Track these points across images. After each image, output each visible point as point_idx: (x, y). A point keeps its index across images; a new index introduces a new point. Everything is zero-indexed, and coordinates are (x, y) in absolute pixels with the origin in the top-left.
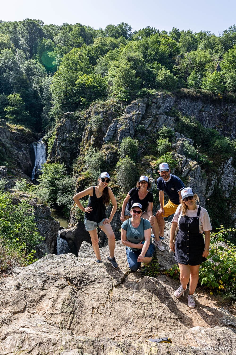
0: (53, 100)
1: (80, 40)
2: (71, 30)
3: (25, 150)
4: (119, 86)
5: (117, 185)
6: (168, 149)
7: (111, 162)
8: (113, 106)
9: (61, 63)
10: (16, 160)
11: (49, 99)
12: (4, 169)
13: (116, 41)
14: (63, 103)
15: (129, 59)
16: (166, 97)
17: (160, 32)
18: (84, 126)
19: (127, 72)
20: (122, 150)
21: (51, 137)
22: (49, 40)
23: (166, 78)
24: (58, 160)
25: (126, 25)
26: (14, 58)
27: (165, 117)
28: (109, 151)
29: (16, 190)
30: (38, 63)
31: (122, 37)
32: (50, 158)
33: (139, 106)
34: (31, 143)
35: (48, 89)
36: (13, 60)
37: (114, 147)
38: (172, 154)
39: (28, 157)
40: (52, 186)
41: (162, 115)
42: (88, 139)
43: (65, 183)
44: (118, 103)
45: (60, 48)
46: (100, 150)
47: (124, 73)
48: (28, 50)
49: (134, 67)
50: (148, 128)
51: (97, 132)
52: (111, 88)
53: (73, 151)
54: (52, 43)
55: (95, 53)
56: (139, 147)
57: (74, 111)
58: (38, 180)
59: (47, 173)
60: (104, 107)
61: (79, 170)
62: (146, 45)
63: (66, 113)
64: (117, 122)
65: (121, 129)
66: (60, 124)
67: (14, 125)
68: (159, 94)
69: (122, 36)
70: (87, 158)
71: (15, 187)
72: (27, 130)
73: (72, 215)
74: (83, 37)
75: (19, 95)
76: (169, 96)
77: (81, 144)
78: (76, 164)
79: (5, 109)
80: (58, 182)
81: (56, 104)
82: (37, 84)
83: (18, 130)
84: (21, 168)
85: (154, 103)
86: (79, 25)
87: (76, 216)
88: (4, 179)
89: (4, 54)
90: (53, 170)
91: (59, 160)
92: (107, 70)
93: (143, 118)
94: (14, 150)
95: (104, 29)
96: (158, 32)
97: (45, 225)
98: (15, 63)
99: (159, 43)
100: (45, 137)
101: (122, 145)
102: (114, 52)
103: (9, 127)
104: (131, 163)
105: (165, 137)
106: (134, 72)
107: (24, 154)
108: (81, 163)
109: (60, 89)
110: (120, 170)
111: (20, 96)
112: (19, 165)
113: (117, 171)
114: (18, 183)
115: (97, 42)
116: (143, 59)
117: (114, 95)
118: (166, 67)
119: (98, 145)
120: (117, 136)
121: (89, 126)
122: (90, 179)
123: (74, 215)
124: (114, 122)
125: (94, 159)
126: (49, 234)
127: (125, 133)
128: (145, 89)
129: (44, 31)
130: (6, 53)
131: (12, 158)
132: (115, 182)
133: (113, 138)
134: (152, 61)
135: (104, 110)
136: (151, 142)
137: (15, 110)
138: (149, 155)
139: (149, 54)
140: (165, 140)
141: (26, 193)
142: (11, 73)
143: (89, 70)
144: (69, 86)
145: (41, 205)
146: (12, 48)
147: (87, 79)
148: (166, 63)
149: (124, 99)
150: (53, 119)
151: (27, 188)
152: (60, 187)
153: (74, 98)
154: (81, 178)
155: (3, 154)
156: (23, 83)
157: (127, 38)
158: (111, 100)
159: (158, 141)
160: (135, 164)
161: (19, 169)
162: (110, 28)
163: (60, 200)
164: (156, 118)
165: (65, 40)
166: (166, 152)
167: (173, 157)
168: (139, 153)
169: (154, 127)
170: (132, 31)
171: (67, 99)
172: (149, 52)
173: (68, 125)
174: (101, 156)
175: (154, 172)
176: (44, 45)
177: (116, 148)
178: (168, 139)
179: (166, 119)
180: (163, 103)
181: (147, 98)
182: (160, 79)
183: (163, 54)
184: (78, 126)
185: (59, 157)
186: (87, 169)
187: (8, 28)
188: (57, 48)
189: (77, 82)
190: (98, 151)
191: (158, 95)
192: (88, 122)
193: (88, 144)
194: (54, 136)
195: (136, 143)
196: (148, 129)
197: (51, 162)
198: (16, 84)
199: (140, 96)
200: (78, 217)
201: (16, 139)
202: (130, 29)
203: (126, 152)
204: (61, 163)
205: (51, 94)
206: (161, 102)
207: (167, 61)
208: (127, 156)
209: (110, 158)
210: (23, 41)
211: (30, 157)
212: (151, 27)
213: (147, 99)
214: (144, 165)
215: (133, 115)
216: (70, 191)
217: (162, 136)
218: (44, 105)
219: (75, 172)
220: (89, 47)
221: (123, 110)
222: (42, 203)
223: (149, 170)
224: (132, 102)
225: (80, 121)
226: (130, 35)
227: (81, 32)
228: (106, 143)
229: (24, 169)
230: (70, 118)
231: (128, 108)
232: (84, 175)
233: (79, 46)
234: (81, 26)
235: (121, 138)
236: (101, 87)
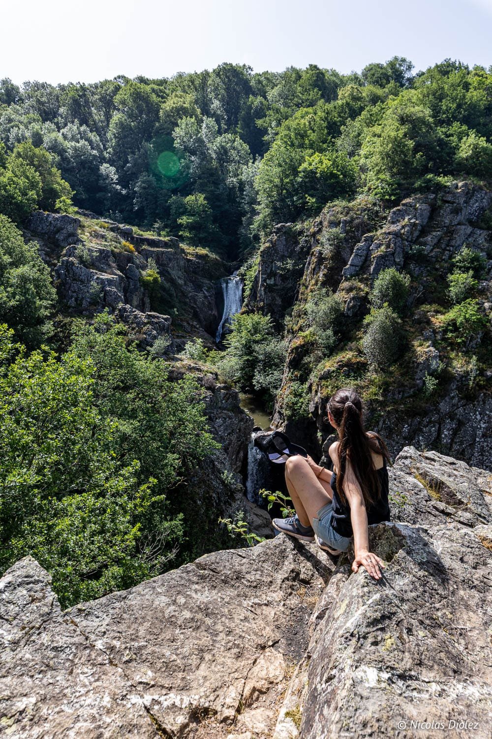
0: (259, 204)
1: (314, 93)
2: (299, 77)
3: (207, 291)
4: (379, 172)
5: (362, 359)
6: (470, 293)
7: (355, 315)
8: (365, 210)
9: (276, 137)
10: (192, 308)
11: (253, 201)
12: (166, 320)
13: (380, 92)
14: (275, 208)
15: (403, 120)
16: (474, 190)
17: (471, 68)
18: (310, 248)
19: (398, 145)
20: (376, 292)
21: (251, 267)
22: (259, 99)
23: (477, 151)
24: (259, 309)
25: (404, 60)
26: (199, 132)
27: (469, 230)
28: (352, 295)
29: (184, 357)
30: (238, 139)
31: (392, 84)
32: (247, 305)
33: (416, 209)
34: (218, 278)
35: (251, 184)
36: (197, 135)
37: (362, 286)
38: (477, 304)
39: (213, 302)
40: (247, 354)
41: (463, 227)
42: (315, 271)
43: (268, 349)
44: (375, 204)
45: (277, 111)
46: (334, 292)
47: (390, 145)
48: (223, 119)
49: (412, 134)
50: (432, 251)
51: (332, 258)
52: (363, 176)
53: (286, 294)
54: (265, 102)
55: (340, 116)
56: (412, 287)
57: (294, 222)
58: (225, 342)
59: (239, 331)
60: (347, 213)
61: (296, 328)
62: (439, 93)
63: (279, 225)
64: (370, 240)
65: (376, 253)
66: (267, 245)
67: (192, 248)
68: (460, 184)
69: (392, 82)
70: (309, 306)
71: (184, 352)
72: (213, 256)
73: (277, 406)
74: (320, 90)
75: (203, 196)
76: (481, 188)
77: (303, 281)
78: (291, 316)
79: (179, 221)
80: (257, 347)
81: (263, 211)
82: (236, 175)
83: (198, 256)
84: (199, 321)
85: (448, 202)
86: (314, 67)
87: (284, 410)
88: (163, 338)
89: (183, 127)
90: (250, 327)
91: (262, 309)
92: (359, 145)
93: (424, 232)
94: (189, 289)
95: (359, 73)
96: (467, 68)
97: (228, 421)
98: (200, 141)
99: (466, 86)
100: (242, 270)
101: (377, 283)
102: (375, 109)
103: (183, 251)
104: (393, 318)
105: (466, 270)
106: (411, 144)
107: (206, 297)
108: (299, 316)
109: (271, 181)
110: (370, 330)
111: (205, 198)
112: (196, 316)
113: (365, 332)
114: (188, 346)
115: (344, 94)
116: (431, 120)
117: (370, 189)
118: (478, 131)
119: (332, 282)
120: (369, 266)
121: (319, 248)
122: (313, 344)
123: (282, 408)
124: (365, 241)
125: (324, 307)
126: (234, 438)
127: (384, 262)
128: (430, 176)
129: (253, 83)
130: (187, 124)
131: (185, 304)
132: (360, 352)
133: (362, 271)
134: (449, 123)
135: (348, 218)
136: (435, 280)
137: (196, 222)
138: (430, 304)
139: (444, 108)
140: (465, 276)
141: (200, 363)
142: (193, 158)
143: (325, 146)
144: (287, 176)
145: (223, 385)
146: (197, 116)
147: (321, 162)
148: (479, 124)
149: (387, 197)
150: (257, 238)
151: (204, 356)
152: (261, 357)
153: (295, 198)
154: (298, 342)
155: (171, 295)
156: (212, 175)
157: (402, 85)
158: (362, 199)
159: (451, 277)
160: (400, 321)
161: (195, 323)
162: (372, 69)
163: (260, 379)
164: (450, 232)
165: (287, 98)
166: (465, 298)
167: (481, 309)
168: (410, 300)
169: (445, 250)
170: (414, 72)
171: (282, 200)
172: (444, 104)
173: (281, 247)
174: (336, 303)
175: (439, 337)
176: (250, 107)
177: (367, 289)
178: (471, 272)
179: (470, 236)
180: (465, 202)
181: (433, 193)
182: (465, 156)
183: (473, 107)
184: (297, 249)
185: (262, 304)
186: (309, 326)
187: (193, 82)
188: (271, 112)
189: (301, 168)
190: (331, 293)
191: (457, 187)
192: (318, 241)
193: (313, 282)
194: (256, 267)
195: (406, 280)
196: (433, 254)
197: (247, 313)
198: (200, 178)
199: (420, 190)
200: (288, 413)
201: (194, 272)
202: (410, 67)
203: (384, 296)
204: (265, 315)
205: (257, 193)
206: (462, 200)
207: (482, 120)
208: (386, 304)
209: (354, 306)
210: (216, 104)
211: (216, 302)
212: (453, 60)
213: (432, 196)
214: (419, 322)
215: (403, 227)
216: (277, 365)
217: (460, 268)
218: (244, 214)
219: (288, 332)
220: (329, 106)
221: (385, 218)
222: (225, 382)
223: (427, 333)
224: (404, 202)
225: (302, 239)
226: (410, 80)
227: (317, 80)
228: (347, 280)
229: (204, 323)
230: (285, 233)
231: (394, 213)
232: (304, 337)
233: (312, 104)
234: (318, 69)
235: (377, 271)
236: (345, 176)
